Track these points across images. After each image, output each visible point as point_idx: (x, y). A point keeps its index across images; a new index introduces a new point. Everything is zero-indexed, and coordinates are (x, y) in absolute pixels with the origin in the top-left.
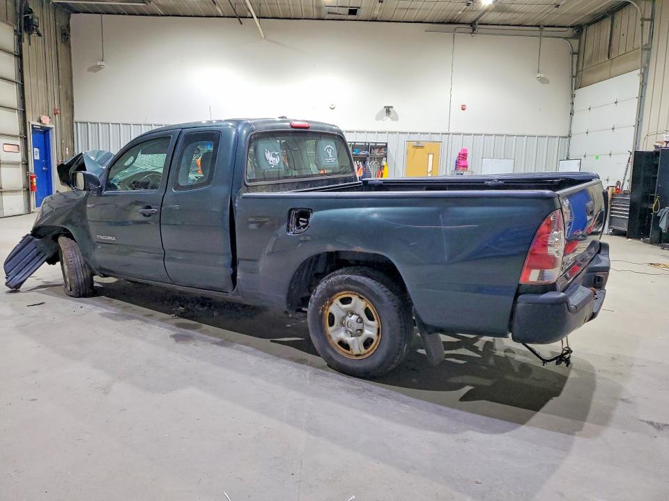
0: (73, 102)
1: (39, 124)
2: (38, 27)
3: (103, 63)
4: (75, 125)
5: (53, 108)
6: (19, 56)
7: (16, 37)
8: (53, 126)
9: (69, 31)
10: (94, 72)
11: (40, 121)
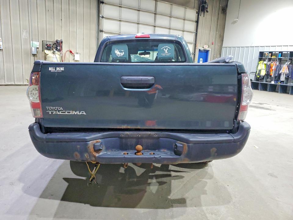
0: (223, 39)
1: (203, 49)
2: (207, 9)
3: (237, 20)
4: (222, 48)
5: (212, 41)
6: (197, 22)
7: (197, 14)
8: (210, 49)
9: (227, 7)
10: (234, 24)
11: (203, 47)
